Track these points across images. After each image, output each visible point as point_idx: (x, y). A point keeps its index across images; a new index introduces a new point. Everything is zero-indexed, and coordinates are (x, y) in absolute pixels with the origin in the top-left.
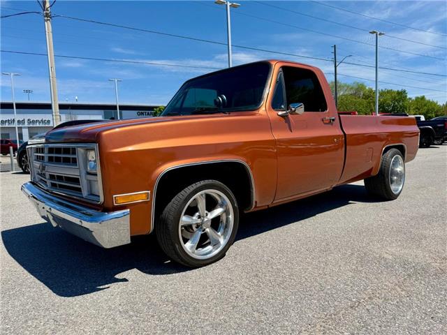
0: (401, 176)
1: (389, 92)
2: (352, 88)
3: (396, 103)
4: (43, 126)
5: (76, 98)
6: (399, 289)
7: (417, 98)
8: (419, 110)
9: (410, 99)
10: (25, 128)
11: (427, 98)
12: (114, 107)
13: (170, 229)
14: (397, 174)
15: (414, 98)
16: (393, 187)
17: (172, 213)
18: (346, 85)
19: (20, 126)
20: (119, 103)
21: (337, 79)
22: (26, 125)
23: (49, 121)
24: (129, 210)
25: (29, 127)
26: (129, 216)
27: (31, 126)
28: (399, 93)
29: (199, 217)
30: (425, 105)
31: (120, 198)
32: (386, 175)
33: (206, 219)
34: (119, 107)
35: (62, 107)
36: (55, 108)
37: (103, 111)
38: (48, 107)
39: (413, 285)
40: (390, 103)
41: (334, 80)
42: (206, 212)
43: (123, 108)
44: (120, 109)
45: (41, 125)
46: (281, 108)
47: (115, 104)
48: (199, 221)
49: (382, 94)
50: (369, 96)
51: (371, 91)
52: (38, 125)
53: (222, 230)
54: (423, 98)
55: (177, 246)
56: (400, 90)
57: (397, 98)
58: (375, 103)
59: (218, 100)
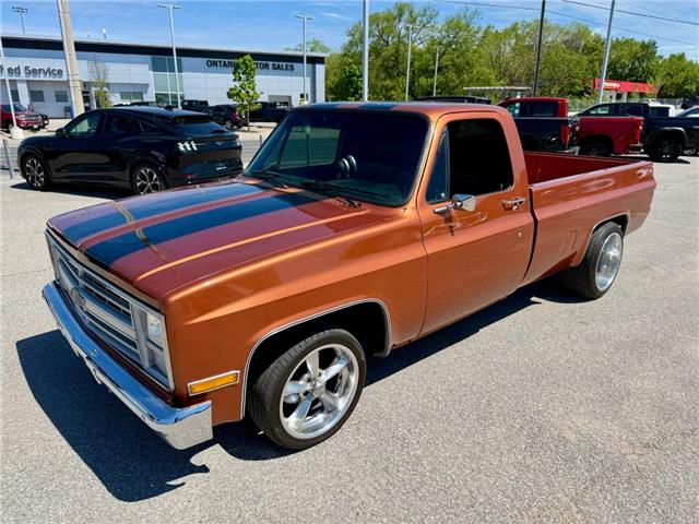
0: (614, 264)
1: (628, 43)
2: (567, 33)
3: (637, 64)
4: (52, 79)
5: (104, 31)
6: (574, 509)
7: (673, 56)
8: (672, 77)
9: (661, 57)
10: (21, 81)
11: (688, 58)
12: (167, 51)
13: (268, 408)
14: (608, 262)
15: (667, 57)
16: (599, 278)
17: (271, 387)
18: (557, 27)
19: (14, 78)
20: (176, 44)
21: (545, 17)
22: (23, 76)
23: (60, 72)
24: (209, 402)
25: (28, 81)
26: (210, 409)
27: (31, 78)
28: (644, 46)
29: (309, 380)
30: (683, 70)
31: (197, 386)
32: (591, 266)
33: (319, 385)
34: (177, 50)
35: (80, 47)
36: (69, 48)
37: (148, 58)
38: (57, 46)
39: (595, 502)
40: (627, 62)
41: (539, 18)
42: (319, 370)
43: (182, 52)
44: (178, 55)
45: (48, 78)
46: (440, 197)
47: (170, 45)
48: (308, 387)
49: (616, 45)
50: (593, 49)
51: (597, 39)
52: (42, 77)
53: (341, 389)
54: (682, 57)
55: (277, 430)
56: (646, 41)
57: (640, 55)
58: (601, 62)
59: (342, 165)
